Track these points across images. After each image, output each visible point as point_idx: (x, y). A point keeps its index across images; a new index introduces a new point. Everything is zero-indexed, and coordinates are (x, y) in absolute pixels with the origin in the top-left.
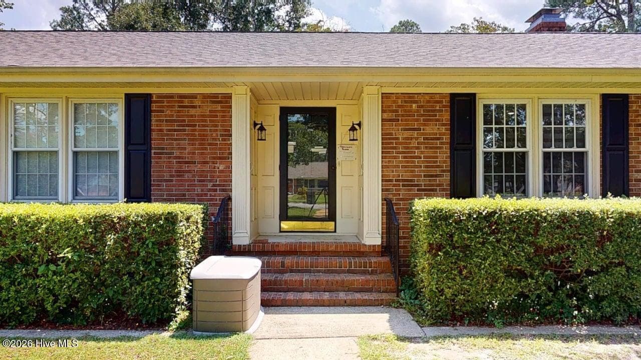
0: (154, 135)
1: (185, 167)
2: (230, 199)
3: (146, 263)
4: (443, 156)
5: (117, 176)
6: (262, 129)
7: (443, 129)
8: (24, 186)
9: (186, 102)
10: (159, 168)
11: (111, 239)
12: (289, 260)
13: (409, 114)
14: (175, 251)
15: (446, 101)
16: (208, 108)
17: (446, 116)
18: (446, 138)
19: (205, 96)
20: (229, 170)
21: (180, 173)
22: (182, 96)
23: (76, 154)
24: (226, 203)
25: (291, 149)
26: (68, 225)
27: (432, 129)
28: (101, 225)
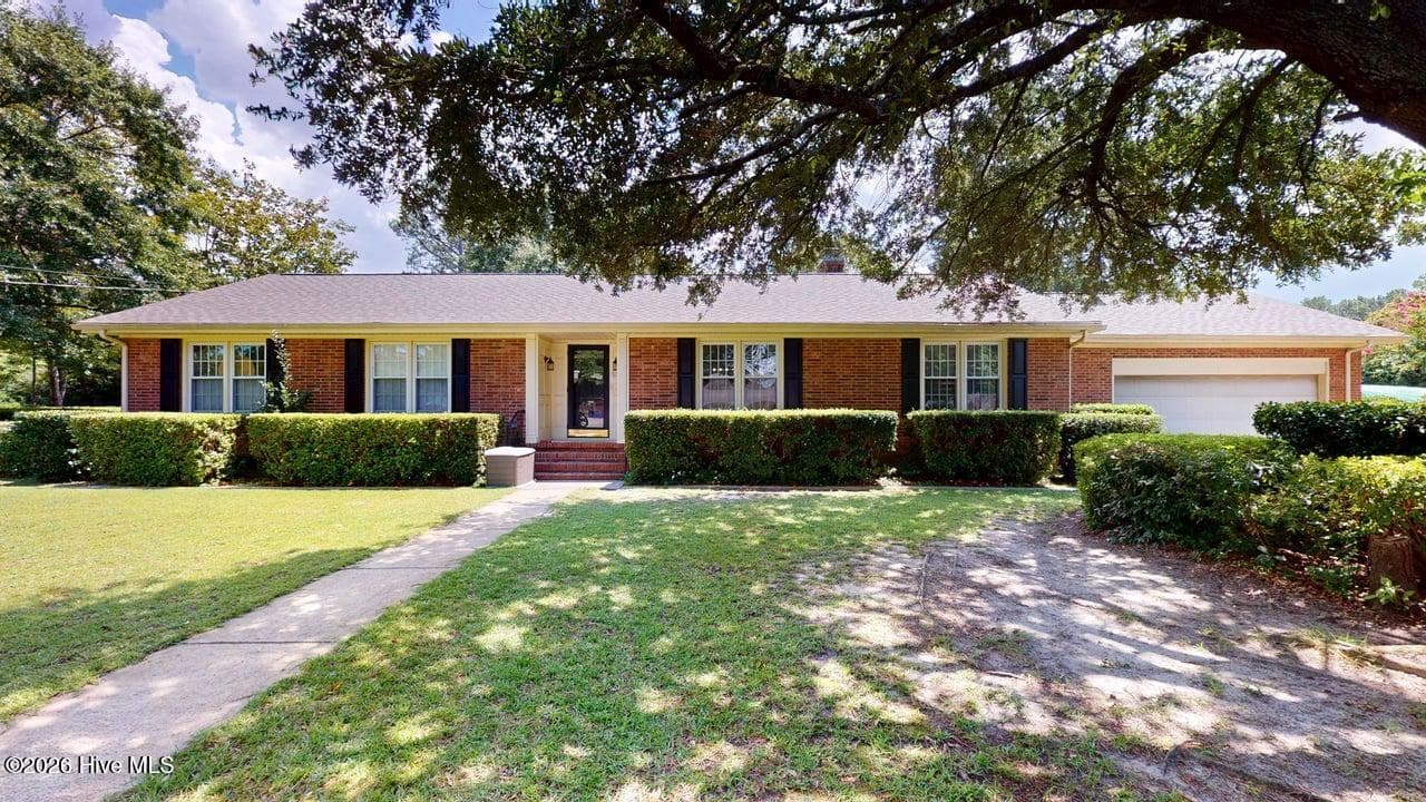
0: (472, 367)
1: (493, 390)
2: (524, 411)
3: (459, 448)
4: (673, 382)
5: (446, 396)
6: (551, 362)
7: (673, 363)
8: (381, 404)
9: (494, 344)
10: (476, 390)
11: (438, 433)
12: (561, 454)
13: (648, 353)
14: (476, 440)
15: (675, 344)
16: (509, 348)
17: (674, 354)
18: (675, 369)
19: (508, 340)
20: (523, 393)
21: (490, 394)
22: (491, 340)
23: (418, 380)
24: (520, 415)
25: (576, 376)
26: (414, 424)
27: (665, 363)
28: (433, 425)
